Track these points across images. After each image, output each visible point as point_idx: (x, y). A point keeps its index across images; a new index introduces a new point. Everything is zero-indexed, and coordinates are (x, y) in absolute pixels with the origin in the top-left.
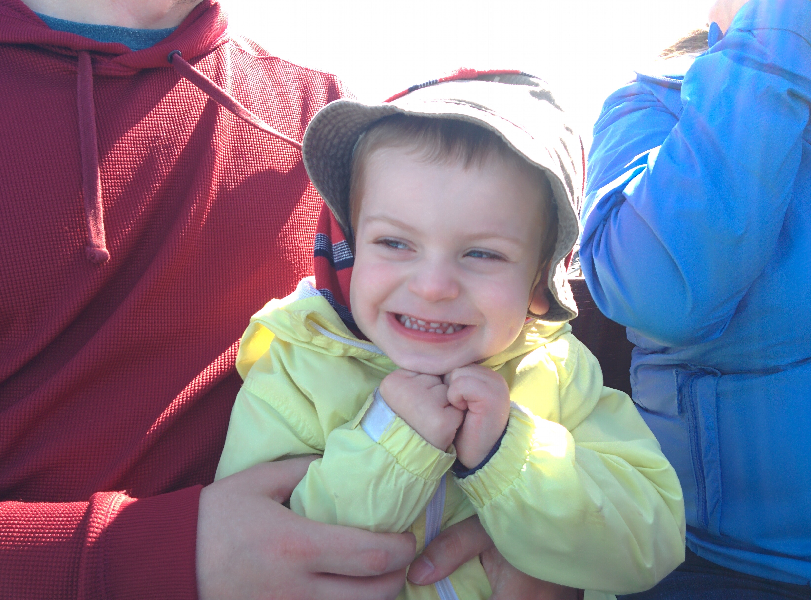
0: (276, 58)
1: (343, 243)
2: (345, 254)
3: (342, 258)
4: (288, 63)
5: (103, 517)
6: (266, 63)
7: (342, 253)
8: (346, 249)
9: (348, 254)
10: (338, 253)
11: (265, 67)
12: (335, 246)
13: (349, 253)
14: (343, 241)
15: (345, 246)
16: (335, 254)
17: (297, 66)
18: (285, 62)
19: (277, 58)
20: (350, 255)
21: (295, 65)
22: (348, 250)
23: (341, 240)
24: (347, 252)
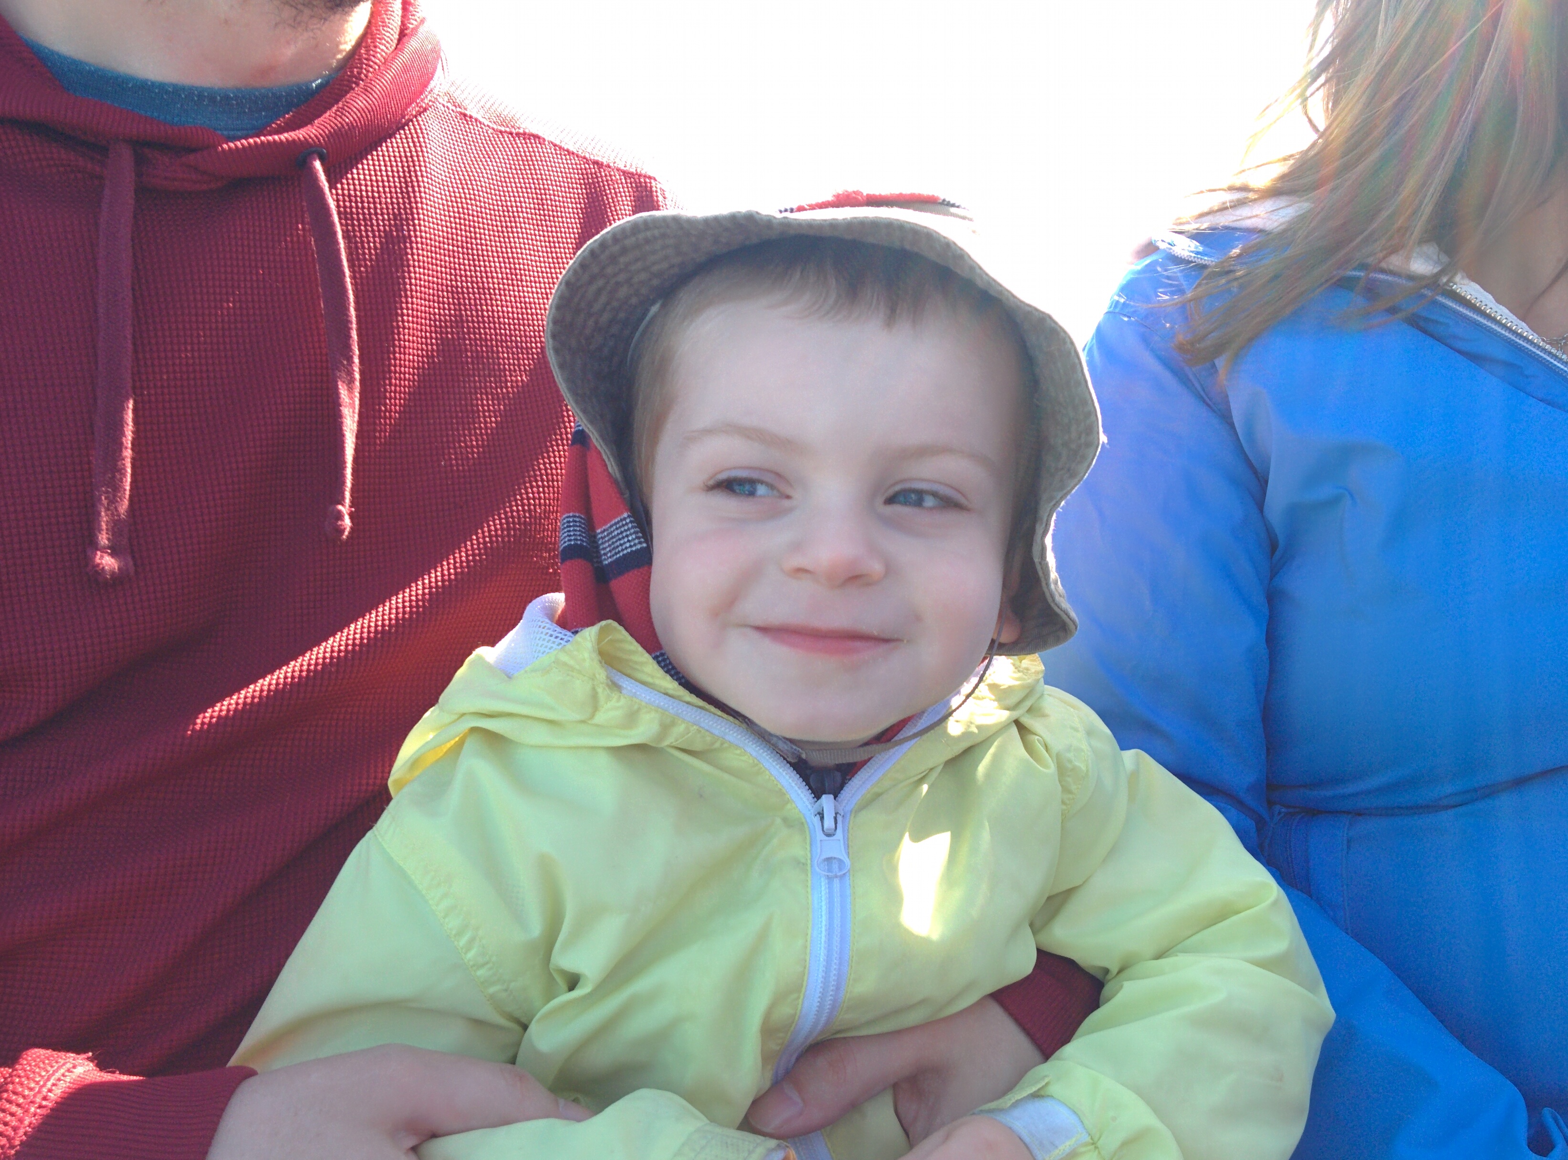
0: (536, 137)
1: (625, 519)
2: (629, 541)
3: (623, 550)
4: (560, 148)
5: (19, 1112)
6: (516, 143)
7: (622, 542)
8: (632, 531)
9: (637, 541)
10: (613, 543)
11: (515, 151)
12: (602, 532)
13: (638, 538)
14: (625, 515)
15: (630, 525)
16: (604, 549)
17: (577, 156)
18: (555, 145)
19: (539, 137)
20: (640, 543)
21: (573, 153)
22: (635, 533)
23: (622, 513)
24: (634, 536)
